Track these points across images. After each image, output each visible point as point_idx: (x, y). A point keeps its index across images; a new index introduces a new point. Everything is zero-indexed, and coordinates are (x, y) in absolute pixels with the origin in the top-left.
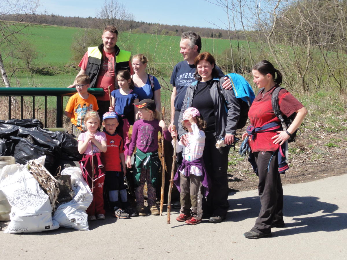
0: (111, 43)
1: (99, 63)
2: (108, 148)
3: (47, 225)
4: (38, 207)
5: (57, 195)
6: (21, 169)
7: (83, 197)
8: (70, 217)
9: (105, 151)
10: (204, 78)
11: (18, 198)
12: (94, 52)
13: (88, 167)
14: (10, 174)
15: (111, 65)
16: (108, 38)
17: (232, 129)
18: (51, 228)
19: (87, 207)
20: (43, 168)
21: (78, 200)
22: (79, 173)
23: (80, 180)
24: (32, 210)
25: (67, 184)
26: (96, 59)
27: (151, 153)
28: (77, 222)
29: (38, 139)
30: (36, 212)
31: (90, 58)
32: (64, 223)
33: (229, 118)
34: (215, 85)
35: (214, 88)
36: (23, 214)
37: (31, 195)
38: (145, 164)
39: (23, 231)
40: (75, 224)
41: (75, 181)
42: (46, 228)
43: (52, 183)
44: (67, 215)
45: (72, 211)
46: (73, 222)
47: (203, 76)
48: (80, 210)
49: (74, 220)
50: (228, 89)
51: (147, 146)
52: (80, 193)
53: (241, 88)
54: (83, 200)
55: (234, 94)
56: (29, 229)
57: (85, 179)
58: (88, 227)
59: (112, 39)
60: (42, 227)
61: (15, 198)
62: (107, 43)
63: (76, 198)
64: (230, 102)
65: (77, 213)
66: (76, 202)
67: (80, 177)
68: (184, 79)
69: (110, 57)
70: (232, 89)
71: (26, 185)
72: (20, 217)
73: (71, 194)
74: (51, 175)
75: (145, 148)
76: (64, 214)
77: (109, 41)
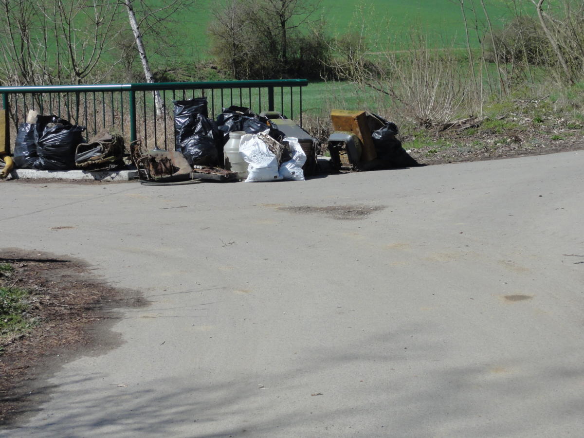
3: (276, 175)
4: (269, 162)
5: (281, 154)
6: (254, 137)
7: (300, 157)
8: (291, 171)
11: (255, 156)
14: (247, 141)
18: (278, 178)
19: (303, 165)
20: (269, 137)
21: (296, 159)
24: (265, 164)
25: (287, 148)
28: (296, 174)
30: (268, 165)
32: (286, 175)
36: (258, 166)
37: (263, 154)
39: (259, 180)
40: (295, 176)
41: (292, 145)
42: (274, 178)
43: (278, 146)
44: (289, 169)
45: (292, 166)
46: (293, 174)
48: (297, 166)
49: (294, 173)
52: (297, 154)
54: (300, 159)
56: (264, 178)
58: (304, 178)
60: (272, 177)
61: (252, 156)
63: (294, 158)
65: (296, 168)
66: (294, 161)
71: (259, 148)
72: (257, 169)
73: (291, 155)
74: (276, 141)
76: (287, 169)
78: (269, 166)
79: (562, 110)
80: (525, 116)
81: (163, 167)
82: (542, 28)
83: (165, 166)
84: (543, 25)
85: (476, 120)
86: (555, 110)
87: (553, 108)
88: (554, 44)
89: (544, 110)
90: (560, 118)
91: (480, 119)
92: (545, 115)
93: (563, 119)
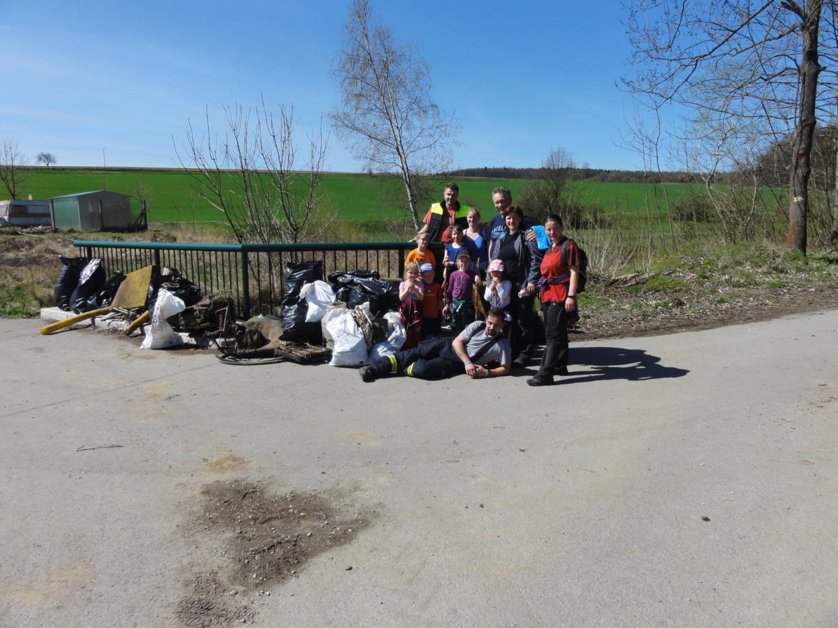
0: (452, 199)
1: (440, 219)
2: (425, 297)
3: (361, 360)
4: (353, 345)
6: (345, 313)
7: (397, 339)
9: (422, 299)
10: (512, 229)
12: (437, 209)
13: (405, 313)
15: (451, 220)
16: (449, 195)
17: (533, 279)
20: (365, 312)
21: (392, 340)
22: (397, 317)
23: (397, 323)
24: (347, 347)
25: (383, 327)
26: (438, 215)
27: (464, 301)
29: (367, 287)
30: (351, 349)
31: (433, 214)
33: (532, 268)
34: (519, 237)
35: (519, 240)
36: (340, 351)
37: (349, 334)
38: (457, 311)
39: (342, 364)
41: (393, 324)
42: (361, 362)
43: (367, 325)
45: (384, 350)
47: (511, 227)
50: (531, 241)
51: (460, 294)
52: (394, 334)
53: (544, 240)
54: (396, 341)
55: (537, 246)
56: (347, 363)
57: (402, 323)
59: (453, 195)
60: (357, 362)
62: (448, 199)
63: (389, 339)
64: (532, 253)
65: (388, 352)
66: (389, 343)
67: (398, 321)
68: (497, 231)
69: (452, 213)
70: (536, 241)
71: (345, 326)
73: (386, 336)
75: (459, 296)
76: (378, 352)
77: (450, 197)
78: (353, 350)
79: (726, 267)
80: (691, 272)
81: (249, 341)
82: (709, 197)
83: (251, 338)
84: (709, 194)
85: (642, 277)
86: (720, 267)
87: (718, 265)
88: (718, 209)
89: (709, 267)
90: (724, 274)
91: (646, 276)
92: (710, 271)
93: (727, 277)
